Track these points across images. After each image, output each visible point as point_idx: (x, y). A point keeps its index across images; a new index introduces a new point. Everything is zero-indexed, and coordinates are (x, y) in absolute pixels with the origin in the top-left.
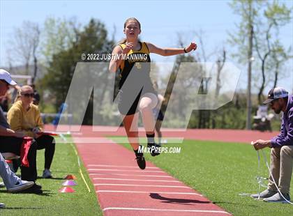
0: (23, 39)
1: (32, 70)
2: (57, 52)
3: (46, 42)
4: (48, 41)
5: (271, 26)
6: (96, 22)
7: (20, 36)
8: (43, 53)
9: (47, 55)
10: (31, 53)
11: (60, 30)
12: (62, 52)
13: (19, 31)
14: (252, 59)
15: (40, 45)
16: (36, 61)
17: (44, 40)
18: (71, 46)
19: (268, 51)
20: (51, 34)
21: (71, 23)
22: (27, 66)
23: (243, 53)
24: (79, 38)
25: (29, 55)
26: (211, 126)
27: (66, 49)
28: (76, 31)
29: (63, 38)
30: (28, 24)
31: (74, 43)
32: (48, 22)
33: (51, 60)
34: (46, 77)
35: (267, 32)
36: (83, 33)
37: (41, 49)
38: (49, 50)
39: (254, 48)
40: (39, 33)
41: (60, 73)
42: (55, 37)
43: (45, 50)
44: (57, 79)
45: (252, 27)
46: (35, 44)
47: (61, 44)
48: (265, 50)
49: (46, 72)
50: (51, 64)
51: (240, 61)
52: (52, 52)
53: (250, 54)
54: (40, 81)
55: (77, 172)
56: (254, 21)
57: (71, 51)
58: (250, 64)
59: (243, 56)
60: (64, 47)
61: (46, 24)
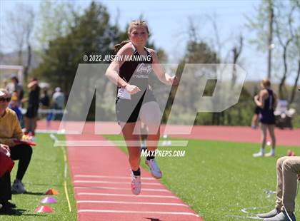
0: (16, 24)
1: (25, 58)
2: (53, 38)
3: (41, 27)
4: (44, 25)
5: (293, 8)
6: (98, 4)
7: (12, 20)
8: (38, 39)
9: (42, 41)
10: (25, 39)
11: (57, 14)
12: (60, 39)
13: (11, 14)
14: (273, 46)
15: (34, 30)
16: (29, 48)
17: (39, 24)
18: (70, 31)
19: (290, 37)
20: (46, 18)
21: (69, 6)
22: (20, 53)
23: (262, 39)
24: (79, 23)
25: (22, 41)
26: (226, 122)
27: (64, 35)
28: (75, 14)
29: (60, 22)
30: (21, 7)
31: (72, 28)
32: (44, 4)
33: (47, 47)
34: (41, 66)
35: (290, 16)
36: (83, 17)
37: (36, 34)
38: (45, 35)
39: (274, 34)
40: (33, 16)
41: (57, 61)
42: (51, 21)
43: (40, 35)
44: (54, 68)
45: (272, 10)
46: (28, 28)
47: (58, 29)
48: (287, 36)
49: (41, 60)
50: (47, 52)
51: (258, 49)
52: (48, 38)
53: (270, 41)
54: (34, 71)
55: (61, 186)
56: (275, 4)
57: (69, 37)
58: (270, 51)
59: (262, 43)
60: (61, 33)
61: (42, 7)
